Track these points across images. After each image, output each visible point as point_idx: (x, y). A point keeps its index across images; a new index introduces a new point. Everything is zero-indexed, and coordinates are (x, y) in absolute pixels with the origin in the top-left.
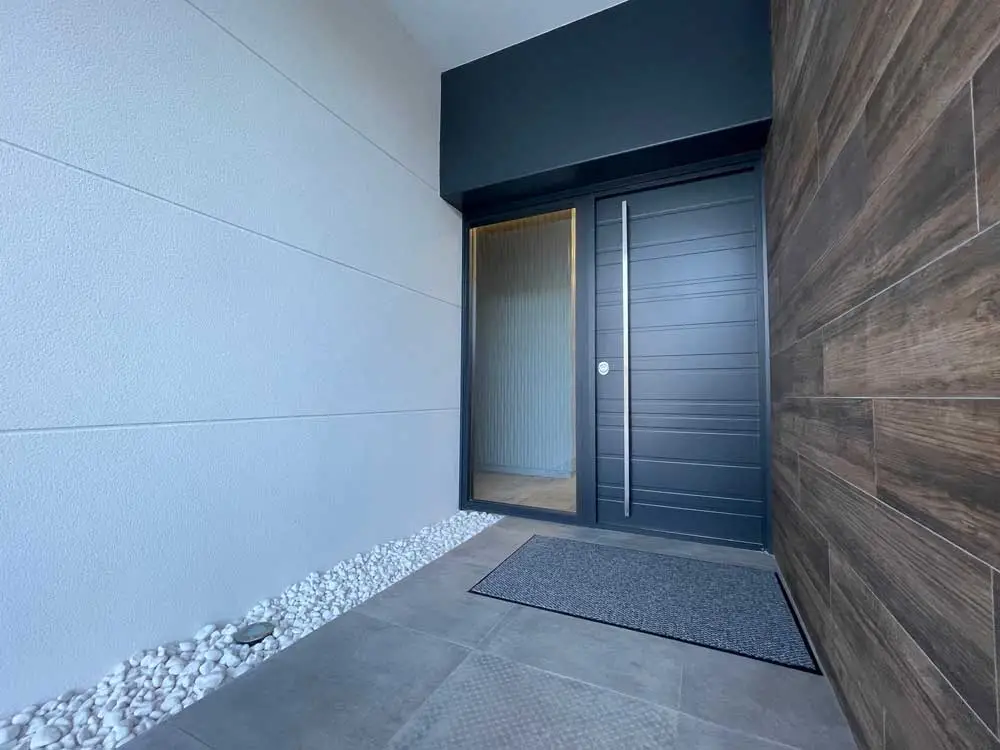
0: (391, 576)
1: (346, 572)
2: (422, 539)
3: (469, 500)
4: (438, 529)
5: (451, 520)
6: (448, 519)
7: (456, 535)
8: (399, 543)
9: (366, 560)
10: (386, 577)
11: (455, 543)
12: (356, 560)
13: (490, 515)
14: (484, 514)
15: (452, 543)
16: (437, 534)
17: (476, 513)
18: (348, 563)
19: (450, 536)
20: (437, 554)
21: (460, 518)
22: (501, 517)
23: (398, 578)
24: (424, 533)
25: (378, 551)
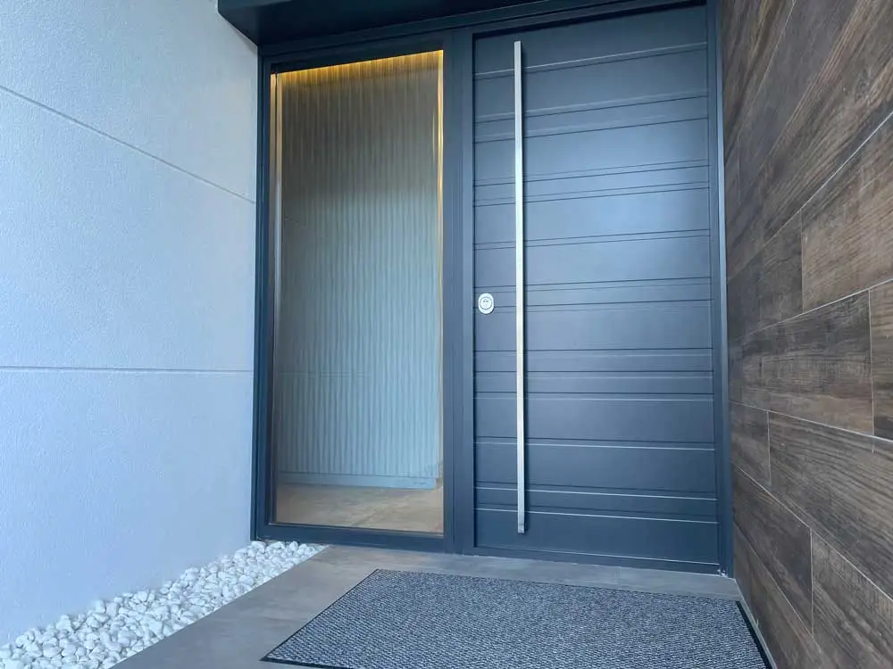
0: (123, 648)
1: (41, 646)
2: (183, 588)
3: (266, 524)
4: (213, 570)
5: (237, 556)
6: (231, 556)
7: (243, 578)
8: (142, 596)
9: (77, 624)
10: (113, 650)
11: (242, 589)
12: (58, 626)
13: (304, 545)
14: (293, 545)
15: (237, 591)
16: (210, 578)
17: (279, 544)
18: (42, 631)
19: (234, 580)
20: (208, 609)
21: (251, 553)
22: (322, 548)
23: (137, 648)
24: (187, 576)
25: (100, 609)
